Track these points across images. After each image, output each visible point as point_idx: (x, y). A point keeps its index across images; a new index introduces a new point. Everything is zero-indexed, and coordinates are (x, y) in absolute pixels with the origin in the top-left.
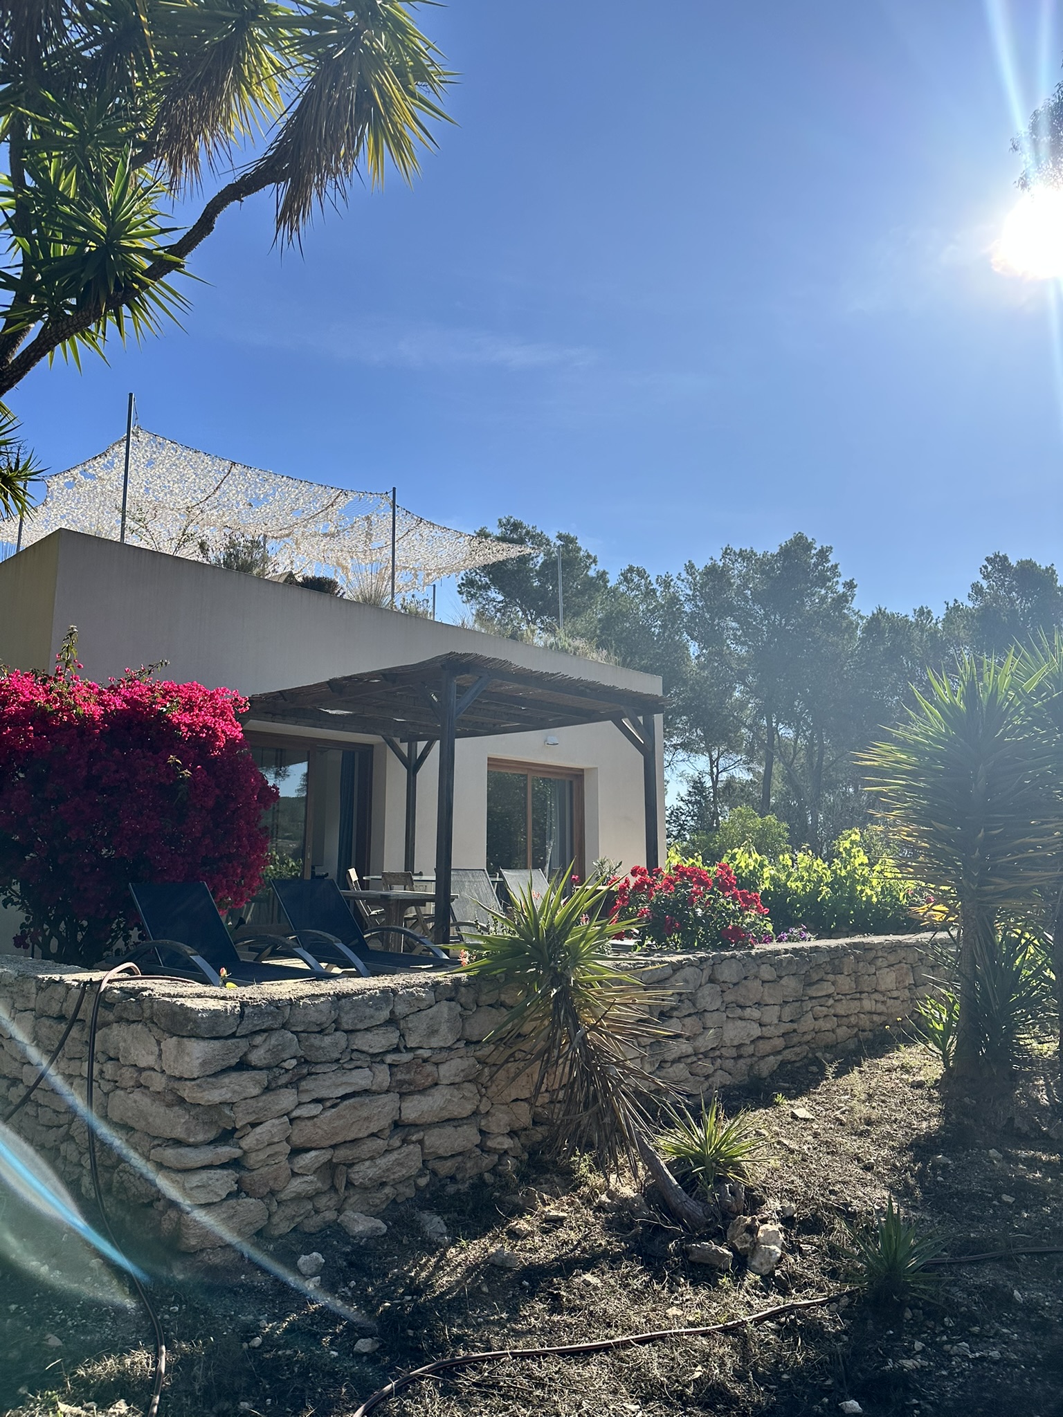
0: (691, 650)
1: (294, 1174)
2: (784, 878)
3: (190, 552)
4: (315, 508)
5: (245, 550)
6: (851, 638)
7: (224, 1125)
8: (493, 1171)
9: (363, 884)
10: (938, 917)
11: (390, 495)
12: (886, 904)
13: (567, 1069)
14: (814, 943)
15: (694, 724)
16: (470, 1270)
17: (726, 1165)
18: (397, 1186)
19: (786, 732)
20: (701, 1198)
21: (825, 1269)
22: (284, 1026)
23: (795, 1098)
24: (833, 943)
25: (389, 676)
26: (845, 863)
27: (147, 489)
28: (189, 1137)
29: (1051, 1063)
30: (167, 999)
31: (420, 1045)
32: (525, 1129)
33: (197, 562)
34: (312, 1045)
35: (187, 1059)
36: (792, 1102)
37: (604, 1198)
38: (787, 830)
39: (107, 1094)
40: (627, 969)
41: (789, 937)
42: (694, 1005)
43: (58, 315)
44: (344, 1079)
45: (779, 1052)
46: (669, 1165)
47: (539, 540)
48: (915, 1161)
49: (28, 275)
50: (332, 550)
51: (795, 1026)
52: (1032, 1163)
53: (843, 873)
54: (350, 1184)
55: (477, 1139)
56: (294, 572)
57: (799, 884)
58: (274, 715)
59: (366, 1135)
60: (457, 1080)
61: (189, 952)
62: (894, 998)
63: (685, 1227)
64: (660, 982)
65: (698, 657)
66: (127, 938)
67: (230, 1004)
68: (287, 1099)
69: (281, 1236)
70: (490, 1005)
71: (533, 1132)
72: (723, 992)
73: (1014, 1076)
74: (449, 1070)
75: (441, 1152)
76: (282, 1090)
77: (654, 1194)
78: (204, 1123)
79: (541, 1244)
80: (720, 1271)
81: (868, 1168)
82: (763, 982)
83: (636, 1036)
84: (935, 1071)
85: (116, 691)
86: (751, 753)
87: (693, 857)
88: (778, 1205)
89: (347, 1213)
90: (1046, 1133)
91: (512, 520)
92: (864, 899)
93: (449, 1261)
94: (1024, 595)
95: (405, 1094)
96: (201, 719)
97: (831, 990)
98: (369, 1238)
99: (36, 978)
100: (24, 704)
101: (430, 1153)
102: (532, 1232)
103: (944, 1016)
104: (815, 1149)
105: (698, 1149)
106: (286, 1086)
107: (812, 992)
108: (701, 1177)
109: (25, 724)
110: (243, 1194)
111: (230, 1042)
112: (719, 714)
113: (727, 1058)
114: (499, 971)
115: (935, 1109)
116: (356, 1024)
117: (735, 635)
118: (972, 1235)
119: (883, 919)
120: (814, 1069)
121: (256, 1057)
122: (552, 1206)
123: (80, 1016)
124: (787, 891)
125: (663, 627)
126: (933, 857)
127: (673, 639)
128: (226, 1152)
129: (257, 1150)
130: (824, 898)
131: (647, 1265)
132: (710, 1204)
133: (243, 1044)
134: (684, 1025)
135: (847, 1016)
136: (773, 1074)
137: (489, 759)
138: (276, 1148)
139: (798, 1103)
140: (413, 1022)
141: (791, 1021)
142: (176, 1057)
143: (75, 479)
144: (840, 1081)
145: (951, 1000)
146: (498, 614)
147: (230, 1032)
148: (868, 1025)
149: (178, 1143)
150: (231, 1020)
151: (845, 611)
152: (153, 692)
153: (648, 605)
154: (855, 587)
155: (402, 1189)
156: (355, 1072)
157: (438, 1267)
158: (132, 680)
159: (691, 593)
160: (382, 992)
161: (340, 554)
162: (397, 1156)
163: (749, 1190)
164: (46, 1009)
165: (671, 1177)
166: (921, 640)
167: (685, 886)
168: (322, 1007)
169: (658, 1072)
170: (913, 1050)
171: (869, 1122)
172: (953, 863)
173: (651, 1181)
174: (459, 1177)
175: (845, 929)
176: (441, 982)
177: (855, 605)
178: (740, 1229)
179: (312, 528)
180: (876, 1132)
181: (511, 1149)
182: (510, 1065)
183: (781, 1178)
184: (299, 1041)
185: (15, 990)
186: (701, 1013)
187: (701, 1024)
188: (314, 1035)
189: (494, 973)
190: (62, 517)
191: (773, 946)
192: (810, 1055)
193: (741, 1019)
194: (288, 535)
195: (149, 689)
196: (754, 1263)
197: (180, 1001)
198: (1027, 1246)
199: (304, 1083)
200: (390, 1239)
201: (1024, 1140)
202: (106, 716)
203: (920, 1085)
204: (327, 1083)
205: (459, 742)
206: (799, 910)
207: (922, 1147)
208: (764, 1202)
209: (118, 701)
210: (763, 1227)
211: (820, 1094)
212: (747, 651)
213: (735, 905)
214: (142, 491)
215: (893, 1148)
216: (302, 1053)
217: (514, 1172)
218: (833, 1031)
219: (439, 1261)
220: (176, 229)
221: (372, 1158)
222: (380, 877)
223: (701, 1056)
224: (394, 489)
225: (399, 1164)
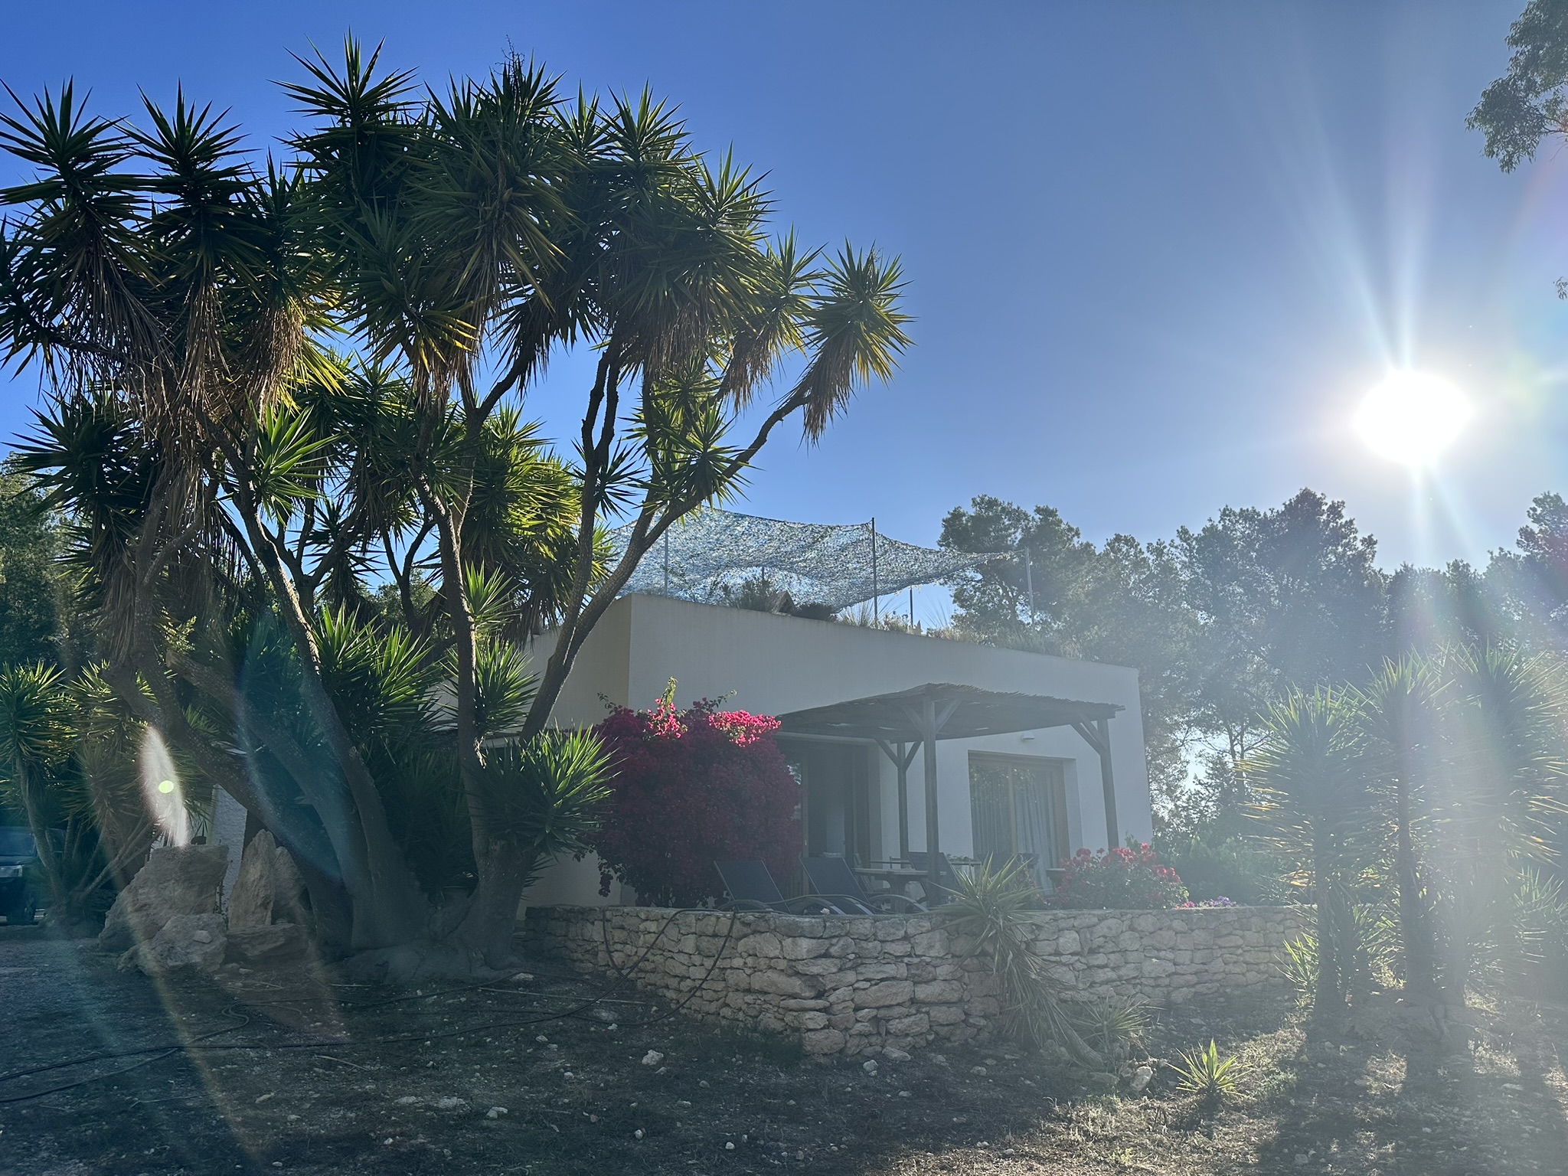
1: (857, 1021)
7: (820, 988)
18: (915, 1037)
22: (847, 934)
28: (802, 993)
31: (924, 954)
32: (994, 1015)
34: (862, 947)
35: (798, 949)
39: (749, 976)
42: (1117, 945)
43: (676, 501)
44: (881, 969)
45: (1192, 986)
47: (1017, 516)
49: (655, 482)
51: (1206, 967)
54: (888, 1032)
55: (962, 1017)
59: (895, 1003)
60: (948, 978)
64: (1088, 928)
67: (818, 920)
68: (851, 977)
69: (852, 1052)
70: (966, 934)
71: (1000, 1018)
72: (1141, 938)
74: (943, 971)
75: (941, 1021)
76: (848, 971)
78: (809, 986)
82: (1176, 932)
89: (888, 1047)
91: (987, 498)
95: (917, 982)
97: (1240, 942)
98: (900, 1061)
101: (934, 1021)
106: (849, 969)
107: (1221, 942)
110: (831, 1027)
111: (820, 941)
116: (886, 937)
121: (832, 950)
128: (821, 1003)
129: (838, 1004)
133: (826, 942)
134: (1109, 959)
135: (1257, 964)
137: (970, 752)
138: (847, 1004)
140: (918, 939)
141: (1203, 963)
142: (792, 948)
147: (820, 935)
149: (794, 996)
150: (820, 929)
151: (1366, 571)
153: (1140, 576)
154: (1375, 543)
155: (918, 1039)
156: (887, 966)
159: (1187, 560)
160: (899, 920)
162: (914, 1019)
174: (952, 1039)
177: (1375, 565)
181: (985, 1026)
184: (855, 944)
186: (1123, 952)
187: (1123, 959)
188: (863, 941)
193: (1157, 958)
199: (859, 969)
204: (872, 970)
205: (940, 745)
216: (857, 951)
218: (1243, 974)
221: (899, 1018)
223: (1124, 982)
224: (873, 518)
225: (916, 1024)
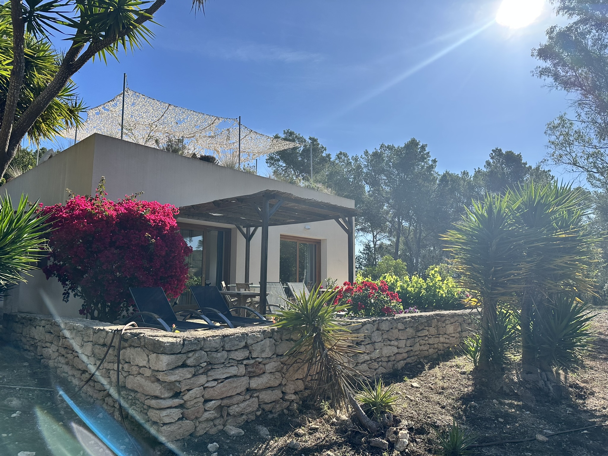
0: (366, 188)
1: (206, 411)
2: (406, 286)
3: (151, 144)
4: (205, 125)
5: (175, 143)
6: (434, 184)
7: (176, 390)
8: (288, 409)
9: (228, 288)
10: (473, 304)
11: (238, 119)
12: (449, 297)
13: (319, 366)
14: (420, 314)
15: (366, 221)
16: (280, 450)
17: (385, 406)
18: (248, 415)
19: (405, 224)
20: (375, 420)
21: (426, 449)
22: (201, 349)
23: (412, 378)
24: (428, 314)
25: (240, 200)
26: (432, 280)
27: (132, 116)
28: (162, 395)
29: (519, 364)
30: (151, 338)
31: (258, 356)
32: (301, 391)
33: (154, 148)
34: (213, 357)
35: (160, 363)
36: (411, 380)
37: (334, 420)
38: (406, 265)
39: (125, 377)
40: (343, 325)
41: (409, 311)
42: (371, 339)
43: (97, 40)
44: (227, 371)
45: (405, 359)
46: (361, 406)
47: (301, 140)
48: (462, 405)
49: (83, 22)
50: (212, 143)
51: (412, 348)
52: (511, 406)
53: (431, 284)
54: (228, 414)
55: (281, 395)
56: (196, 153)
57: (412, 289)
58: (189, 215)
59: (235, 394)
60: (273, 371)
61: (156, 317)
62: (453, 337)
63: (368, 432)
64: (356, 330)
65: (369, 192)
66: (127, 310)
67: (178, 340)
68: (202, 379)
69: (200, 436)
70: (286, 340)
71: (304, 392)
72: (382, 334)
73: (503, 370)
74: (270, 366)
75: (266, 401)
76: (200, 376)
77: (355, 418)
78: (168, 389)
79: (309, 439)
80: (383, 450)
81: (443, 407)
82: (399, 330)
83: (347, 353)
84: (470, 367)
85: (121, 204)
86: (390, 232)
87: (367, 277)
88: (406, 423)
89: (227, 426)
90: (516, 393)
91: (290, 131)
92: (440, 295)
93: (271, 446)
94: (508, 166)
95: (251, 377)
96: (159, 217)
97: (427, 333)
98: (237, 437)
99: (92, 328)
100: (82, 210)
101: (261, 402)
102: (305, 434)
103: (475, 345)
104: (421, 399)
105: (373, 400)
106: (202, 374)
107: (419, 334)
108: (375, 411)
109: (83, 219)
110: (184, 419)
111: (178, 355)
112: (377, 216)
113: (384, 362)
114: (290, 326)
115: (470, 383)
116: (231, 348)
117: (385, 182)
118: (487, 435)
119: (447, 303)
120: (420, 366)
121: (189, 362)
122: (313, 423)
123: (113, 344)
124: (408, 292)
125: (354, 178)
126: (472, 278)
127: (358, 184)
128: (177, 401)
129: (191, 401)
130: (423, 295)
131: (353, 447)
132: (378, 422)
133: (184, 357)
134: (366, 348)
135: (433, 344)
136: (402, 368)
137: (281, 235)
138: (198, 400)
139: (413, 380)
140: (255, 347)
141: (410, 346)
142: (156, 362)
143: (100, 111)
144: (431, 371)
145: (478, 338)
146: (283, 172)
147: (179, 351)
148: (442, 348)
149: (157, 398)
150: (179, 346)
151: (432, 172)
152: (138, 205)
153: (348, 169)
154: (437, 162)
155: (250, 416)
156: (230, 368)
157: (266, 449)
158: (128, 200)
159: (366, 164)
160: (242, 334)
161: (216, 145)
162: (248, 403)
163: (395, 416)
164: (98, 341)
165: (363, 411)
166: (464, 185)
167: (367, 290)
168: (217, 341)
169: (355, 368)
170: (461, 358)
171: (443, 388)
172: (480, 281)
173: (354, 413)
174: (273, 411)
175: (431, 308)
176: (266, 330)
177: (436, 169)
178: (391, 433)
179: (204, 134)
180: (446, 393)
181: (295, 399)
182: (294, 365)
183: (407, 411)
184: (207, 355)
185: (84, 333)
186: (373, 343)
187: (373, 348)
188: (214, 353)
189: (288, 326)
190: (94, 127)
191: (403, 315)
192: (418, 361)
193: (390, 345)
194: (193, 137)
195: (136, 204)
196: (397, 446)
197: (157, 338)
198: (509, 439)
199: (209, 373)
200: (246, 437)
201: (508, 396)
202: (118, 216)
203: (464, 373)
204: (219, 373)
205: (270, 228)
206: (412, 300)
207: (465, 399)
208: (401, 422)
209: (123, 209)
210: (401, 432)
211: (422, 377)
212: (390, 189)
213: (387, 298)
214: (129, 116)
215: (453, 399)
216: (209, 360)
217: (297, 409)
218: (427, 350)
219: (266, 446)
220: (149, 2)
221: (238, 404)
222: (235, 285)
223: (373, 361)
224: (240, 117)
225: (249, 406)
